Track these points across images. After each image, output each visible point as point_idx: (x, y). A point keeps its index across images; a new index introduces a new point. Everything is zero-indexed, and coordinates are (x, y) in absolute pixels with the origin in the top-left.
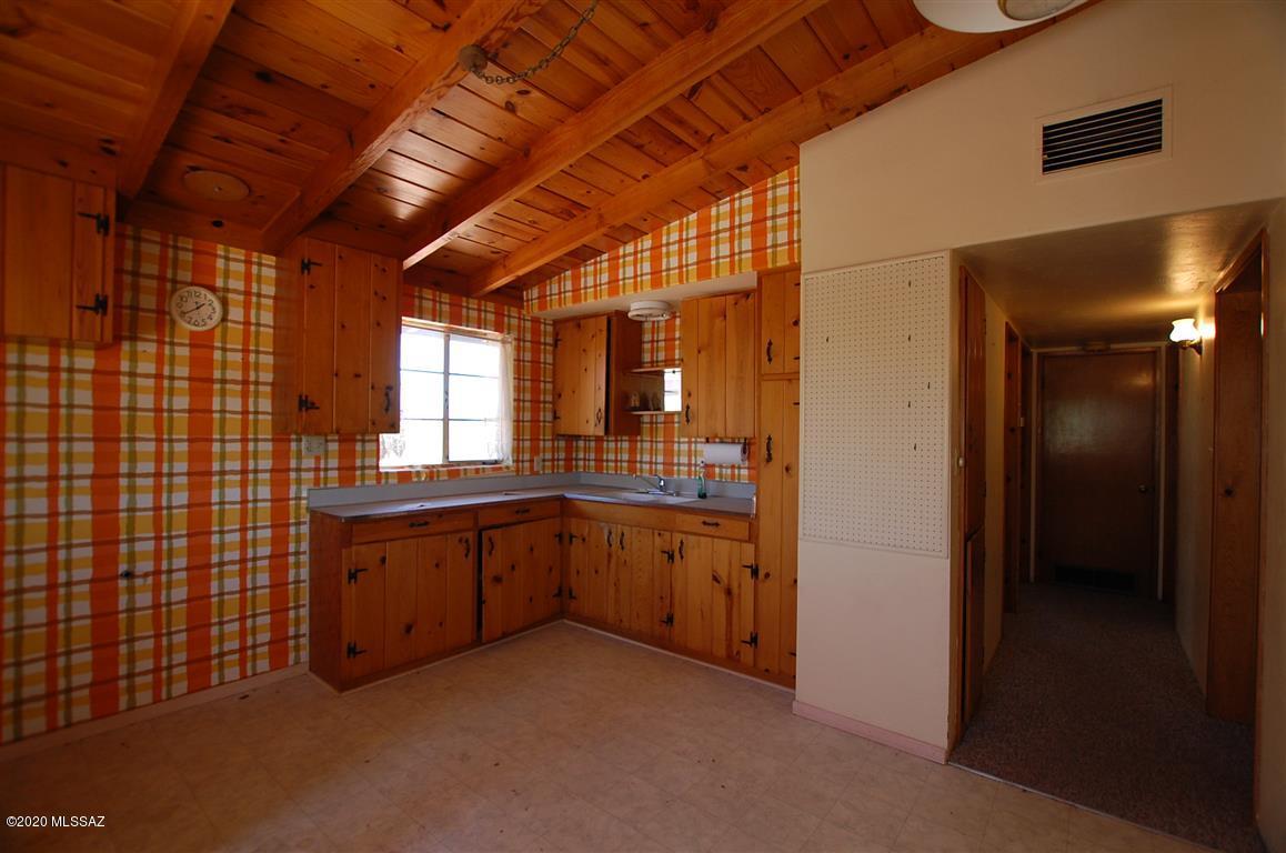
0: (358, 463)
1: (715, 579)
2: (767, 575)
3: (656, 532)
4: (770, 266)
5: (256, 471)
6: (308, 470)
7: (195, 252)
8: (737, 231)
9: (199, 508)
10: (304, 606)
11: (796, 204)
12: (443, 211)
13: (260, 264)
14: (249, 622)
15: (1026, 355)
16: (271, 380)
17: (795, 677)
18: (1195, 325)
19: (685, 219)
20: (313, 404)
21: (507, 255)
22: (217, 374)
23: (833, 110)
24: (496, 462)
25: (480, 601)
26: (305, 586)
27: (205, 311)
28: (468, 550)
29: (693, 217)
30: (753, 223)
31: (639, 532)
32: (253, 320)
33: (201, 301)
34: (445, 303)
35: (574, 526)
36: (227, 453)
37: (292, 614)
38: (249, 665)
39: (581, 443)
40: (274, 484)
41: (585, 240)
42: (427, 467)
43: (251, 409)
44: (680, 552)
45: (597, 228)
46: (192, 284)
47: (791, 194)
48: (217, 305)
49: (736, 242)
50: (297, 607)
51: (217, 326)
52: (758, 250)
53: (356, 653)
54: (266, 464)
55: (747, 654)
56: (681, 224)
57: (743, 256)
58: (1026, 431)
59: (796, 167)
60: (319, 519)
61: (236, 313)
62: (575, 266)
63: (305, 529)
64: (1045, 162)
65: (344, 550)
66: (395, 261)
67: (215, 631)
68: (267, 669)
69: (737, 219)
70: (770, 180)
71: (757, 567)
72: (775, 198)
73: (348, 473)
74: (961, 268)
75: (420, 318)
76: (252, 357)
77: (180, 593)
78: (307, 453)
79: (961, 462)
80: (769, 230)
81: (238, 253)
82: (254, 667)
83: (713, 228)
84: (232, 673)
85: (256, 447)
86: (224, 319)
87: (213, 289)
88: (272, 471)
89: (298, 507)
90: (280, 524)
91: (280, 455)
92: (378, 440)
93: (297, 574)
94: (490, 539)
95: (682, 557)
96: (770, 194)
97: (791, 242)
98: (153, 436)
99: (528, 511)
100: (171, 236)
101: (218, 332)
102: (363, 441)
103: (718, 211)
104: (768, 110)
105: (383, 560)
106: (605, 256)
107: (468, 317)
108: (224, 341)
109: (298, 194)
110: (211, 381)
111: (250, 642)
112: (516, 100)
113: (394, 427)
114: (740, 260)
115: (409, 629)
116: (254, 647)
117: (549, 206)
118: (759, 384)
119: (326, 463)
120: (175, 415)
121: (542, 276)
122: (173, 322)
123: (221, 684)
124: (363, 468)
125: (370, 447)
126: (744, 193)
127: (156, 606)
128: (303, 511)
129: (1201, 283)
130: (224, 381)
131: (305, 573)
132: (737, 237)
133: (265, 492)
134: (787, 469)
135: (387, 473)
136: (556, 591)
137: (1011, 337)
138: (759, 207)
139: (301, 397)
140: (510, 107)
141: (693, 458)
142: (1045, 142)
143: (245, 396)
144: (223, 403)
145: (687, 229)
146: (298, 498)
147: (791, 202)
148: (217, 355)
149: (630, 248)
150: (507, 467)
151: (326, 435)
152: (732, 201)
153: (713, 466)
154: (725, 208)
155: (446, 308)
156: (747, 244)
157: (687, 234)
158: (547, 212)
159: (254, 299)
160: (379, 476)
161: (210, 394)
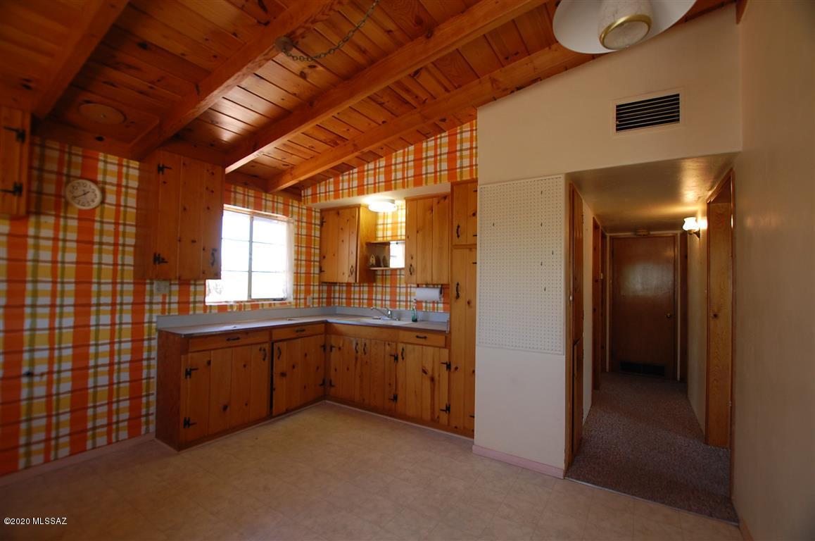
0: (192, 299)
1: (425, 372)
2: (456, 368)
3: (387, 343)
4: (459, 179)
5: (122, 304)
6: (158, 303)
7: (84, 157)
8: (438, 158)
9: (81, 328)
10: (153, 394)
11: (474, 143)
12: (253, 138)
13: (128, 167)
14: (114, 406)
15: (604, 237)
16: (133, 243)
17: (473, 431)
18: (696, 220)
19: (406, 150)
20: (163, 259)
21: (293, 167)
22: (96, 239)
23: (498, 88)
24: (282, 299)
25: (272, 389)
26: (154, 381)
27: (89, 196)
28: (265, 356)
29: (412, 148)
30: (448, 153)
31: (376, 343)
32: (122, 203)
33: (87, 189)
34: (251, 196)
35: (333, 340)
36: (102, 292)
37: (144, 400)
38: (114, 435)
39: (337, 288)
40: (134, 312)
41: (344, 160)
42: (237, 302)
43: (120, 262)
44: (402, 355)
45: (353, 152)
46: (81, 178)
47: (472, 137)
48: (98, 193)
49: (438, 164)
50: (148, 395)
51: (98, 206)
52: (452, 170)
53: (189, 425)
54: (129, 299)
55: (444, 418)
56: (404, 152)
57: (442, 173)
58: (604, 281)
59: (474, 121)
60: (164, 336)
61: (111, 198)
62: (336, 176)
63: (154, 343)
64: (617, 126)
65: (183, 356)
66: (220, 168)
67: (90, 412)
68: (127, 437)
69: (439, 150)
70: (459, 127)
71: (450, 363)
72: (461, 139)
73: (184, 306)
74: (570, 184)
75: (235, 205)
76: (121, 228)
77: (66, 386)
78: (156, 292)
79: (571, 298)
80: (458, 158)
81: (113, 159)
82: (117, 437)
83: (424, 155)
84: (102, 441)
85: (122, 288)
86: (103, 202)
87: (95, 182)
88: (133, 304)
89: (150, 328)
90: (137, 340)
91: (139, 294)
92: (205, 284)
93: (149, 373)
94: (279, 348)
95: (403, 359)
96: (459, 136)
97: (471, 166)
98: (50, 279)
99: (304, 330)
100: (67, 146)
101: (98, 211)
102: (195, 285)
103: (427, 145)
104: (460, 86)
105: (209, 363)
106: (356, 170)
107: (266, 205)
108: (102, 216)
109: (158, 122)
110: (92, 243)
111: (115, 419)
112: (307, 71)
113: (217, 276)
114: (440, 175)
115: (225, 408)
116: (118, 422)
117: (323, 138)
118: (452, 251)
119: (170, 299)
120: (67, 265)
121: (314, 181)
122: (67, 203)
123: (94, 448)
124: (195, 302)
125: (199, 288)
126: (443, 135)
127: (49, 396)
128: (154, 331)
129: (699, 198)
130: (101, 243)
131: (154, 373)
132: (438, 161)
133: (127, 318)
134: (469, 303)
135: (211, 306)
136: (321, 382)
137: (596, 227)
138: (452, 143)
139: (155, 254)
140: (303, 75)
141: (409, 297)
142: (617, 114)
143: (115, 253)
144: (100, 258)
145: (408, 155)
146: (150, 322)
147: (471, 142)
148: (97, 226)
149: (371, 166)
150: (290, 303)
151: (170, 280)
152: (436, 139)
153: (421, 302)
154: (431, 143)
155: (252, 199)
156: (445, 166)
157: (408, 159)
158: (321, 141)
159: (123, 189)
160: (205, 308)
161: (91, 252)
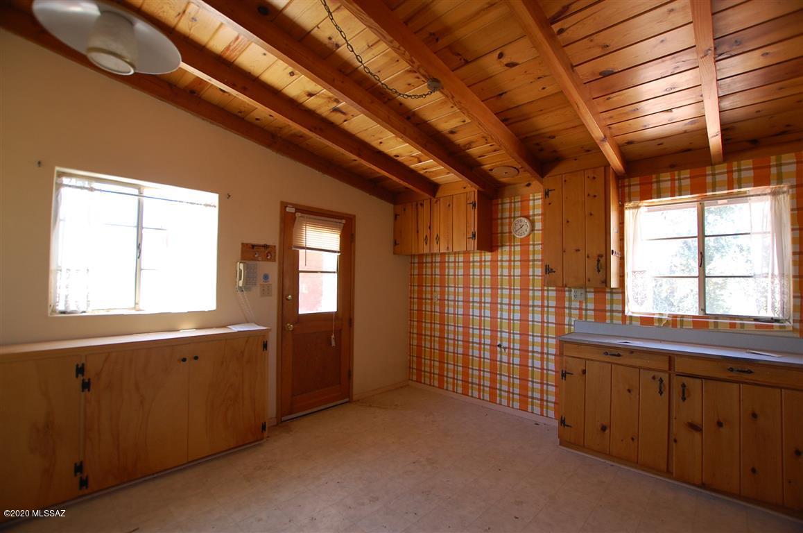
0: (608, 307)
5: (548, 307)
7: (522, 201)
9: (524, 322)
14: (545, 387)
16: (540, 258)
22: (531, 257)
27: (524, 228)
28: (661, 389)
33: (522, 224)
36: (535, 296)
38: (545, 410)
40: (557, 315)
46: (520, 217)
48: (529, 224)
51: (530, 234)
53: (565, 424)
54: (553, 303)
65: (559, 358)
67: (530, 384)
68: (553, 417)
73: (600, 314)
77: (517, 361)
78: (575, 299)
81: (538, 196)
82: (547, 412)
84: (537, 410)
86: (533, 230)
87: (527, 217)
88: (556, 307)
89: (569, 330)
91: (560, 299)
92: (623, 292)
94: (683, 386)
98: (508, 287)
100: (513, 198)
101: (530, 237)
102: (611, 293)
105: (584, 372)
108: (533, 240)
110: (529, 261)
111: (545, 398)
113: (604, 283)
115: (604, 429)
116: (547, 401)
119: (586, 306)
120: (516, 278)
122: (514, 237)
123: (532, 412)
124: (612, 311)
125: (618, 298)
127: (509, 363)
130: (534, 260)
135: (631, 317)
139: (546, 266)
144: (534, 271)
146: (570, 325)
148: (532, 248)
160: (624, 318)
161: (528, 267)
